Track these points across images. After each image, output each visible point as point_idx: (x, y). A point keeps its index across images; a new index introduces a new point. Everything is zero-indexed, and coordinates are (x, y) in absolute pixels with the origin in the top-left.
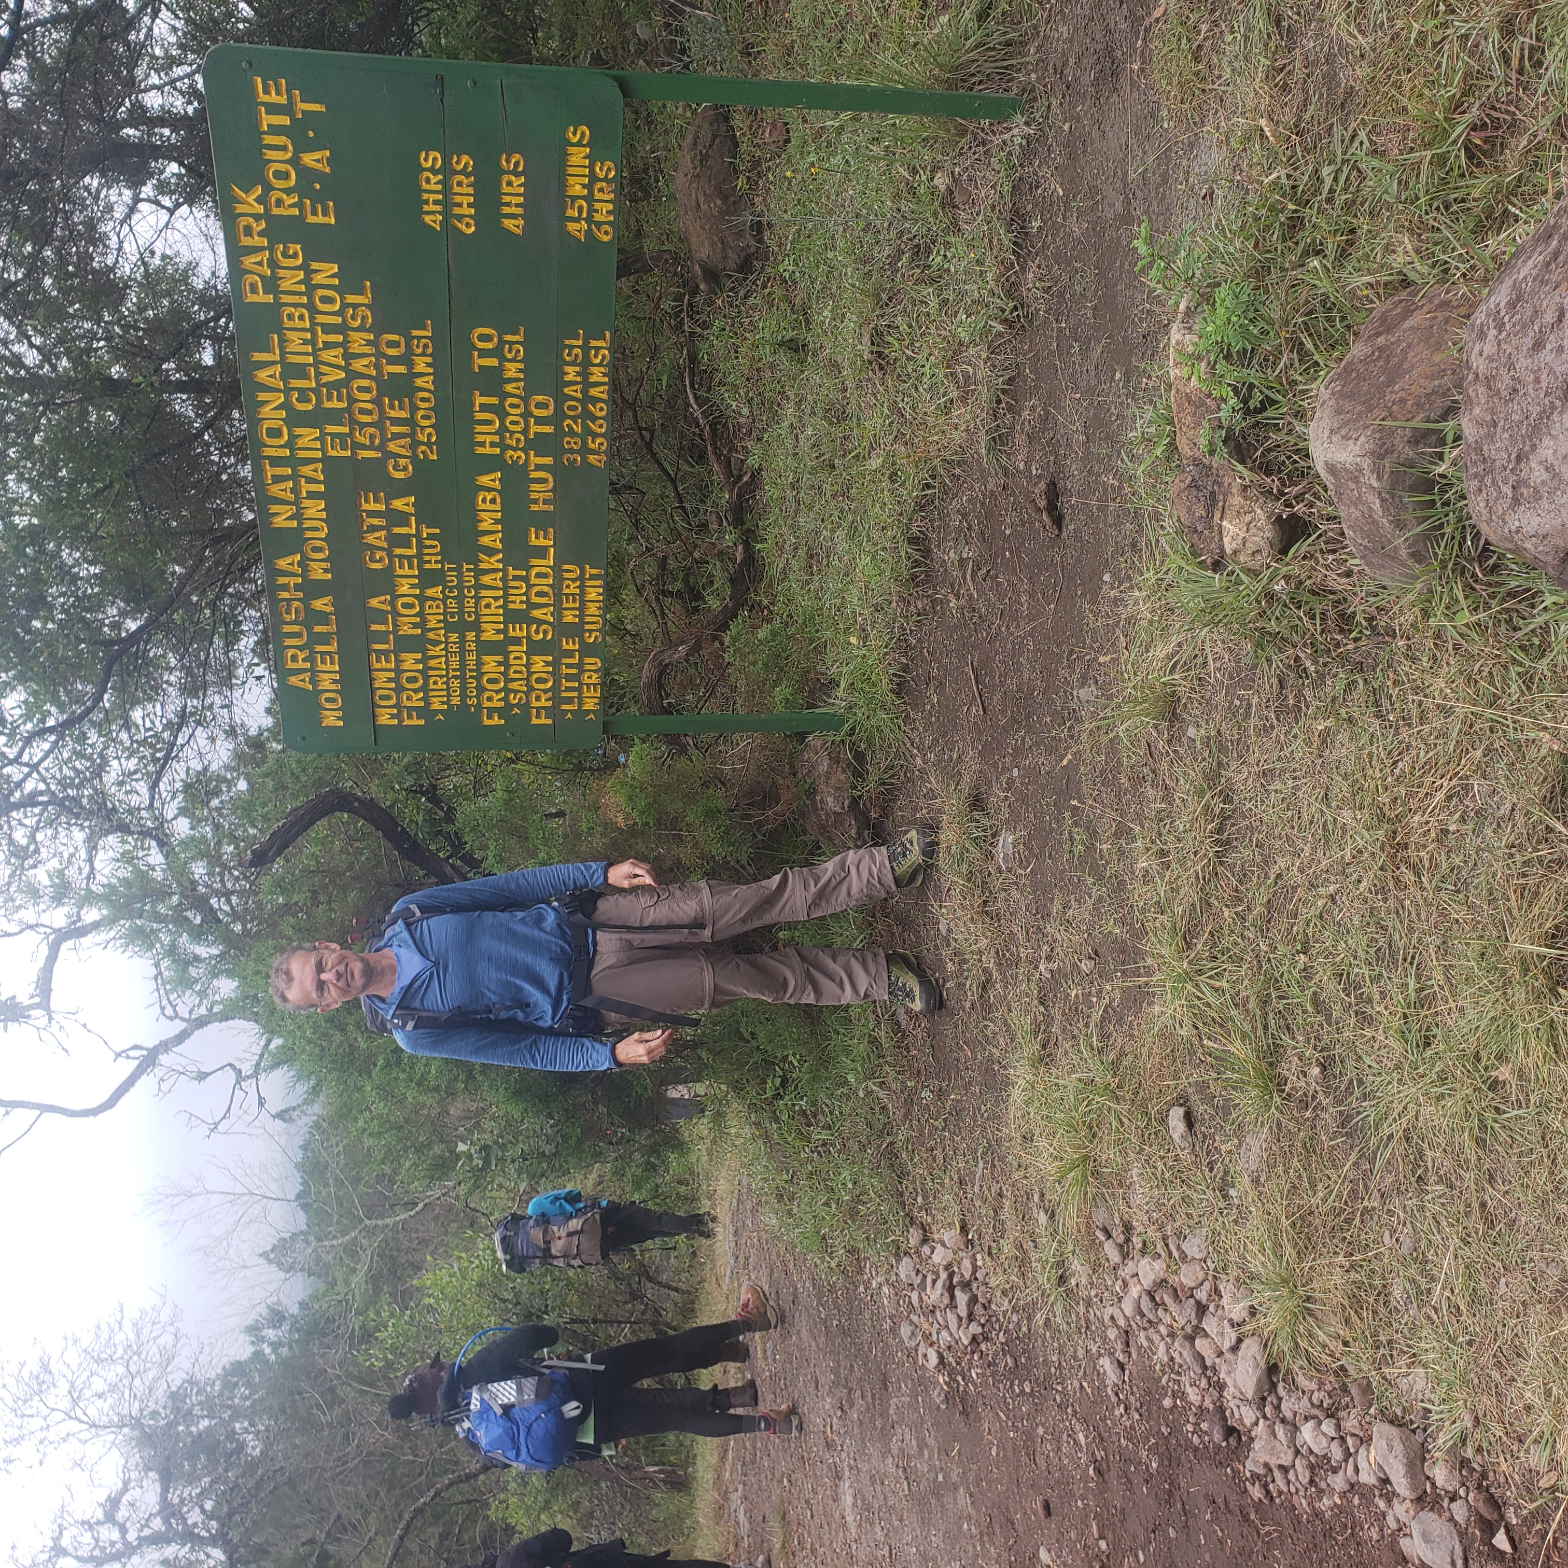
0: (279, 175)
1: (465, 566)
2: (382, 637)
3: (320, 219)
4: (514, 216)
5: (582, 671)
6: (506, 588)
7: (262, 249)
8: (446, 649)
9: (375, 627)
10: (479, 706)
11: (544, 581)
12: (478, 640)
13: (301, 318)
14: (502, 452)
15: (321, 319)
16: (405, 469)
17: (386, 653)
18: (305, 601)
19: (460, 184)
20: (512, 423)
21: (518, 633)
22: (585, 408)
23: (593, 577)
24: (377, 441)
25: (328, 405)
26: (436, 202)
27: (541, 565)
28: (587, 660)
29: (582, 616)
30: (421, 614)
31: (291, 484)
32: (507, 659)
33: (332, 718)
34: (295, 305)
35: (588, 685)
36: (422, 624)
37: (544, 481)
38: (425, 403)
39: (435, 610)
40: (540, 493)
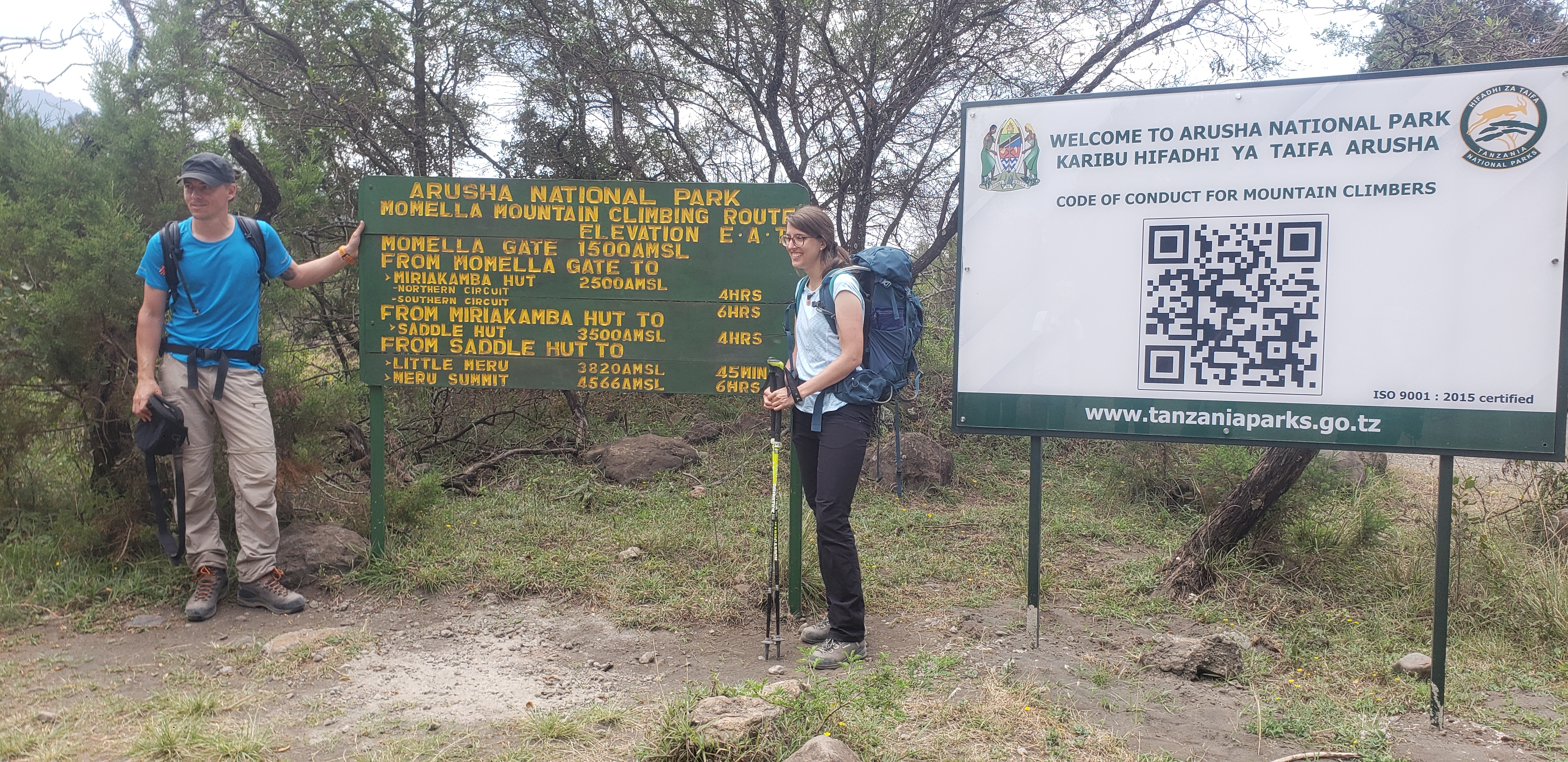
0: (746, 215)
1: (506, 301)
2: (452, 245)
3: (723, 235)
4: (728, 338)
5: (425, 372)
6: (490, 324)
7: (705, 202)
8: (443, 284)
9: (459, 242)
10: (396, 303)
11: (496, 348)
12: (449, 305)
13: (666, 219)
14: (586, 327)
15: (666, 230)
16: (573, 269)
17: (440, 246)
18: (478, 200)
19: (744, 310)
20: (605, 333)
21: (455, 331)
22: (616, 376)
23: (499, 380)
24: (591, 254)
25: (613, 228)
26: (734, 297)
27: (508, 348)
28: (435, 376)
29: (469, 372)
30: (469, 271)
31: (561, 201)
32: (435, 323)
33: (387, 208)
34: (673, 216)
35: (414, 376)
36: (461, 270)
37: (567, 350)
38: (618, 284)
39: (473, 280)
40: (560, 348)
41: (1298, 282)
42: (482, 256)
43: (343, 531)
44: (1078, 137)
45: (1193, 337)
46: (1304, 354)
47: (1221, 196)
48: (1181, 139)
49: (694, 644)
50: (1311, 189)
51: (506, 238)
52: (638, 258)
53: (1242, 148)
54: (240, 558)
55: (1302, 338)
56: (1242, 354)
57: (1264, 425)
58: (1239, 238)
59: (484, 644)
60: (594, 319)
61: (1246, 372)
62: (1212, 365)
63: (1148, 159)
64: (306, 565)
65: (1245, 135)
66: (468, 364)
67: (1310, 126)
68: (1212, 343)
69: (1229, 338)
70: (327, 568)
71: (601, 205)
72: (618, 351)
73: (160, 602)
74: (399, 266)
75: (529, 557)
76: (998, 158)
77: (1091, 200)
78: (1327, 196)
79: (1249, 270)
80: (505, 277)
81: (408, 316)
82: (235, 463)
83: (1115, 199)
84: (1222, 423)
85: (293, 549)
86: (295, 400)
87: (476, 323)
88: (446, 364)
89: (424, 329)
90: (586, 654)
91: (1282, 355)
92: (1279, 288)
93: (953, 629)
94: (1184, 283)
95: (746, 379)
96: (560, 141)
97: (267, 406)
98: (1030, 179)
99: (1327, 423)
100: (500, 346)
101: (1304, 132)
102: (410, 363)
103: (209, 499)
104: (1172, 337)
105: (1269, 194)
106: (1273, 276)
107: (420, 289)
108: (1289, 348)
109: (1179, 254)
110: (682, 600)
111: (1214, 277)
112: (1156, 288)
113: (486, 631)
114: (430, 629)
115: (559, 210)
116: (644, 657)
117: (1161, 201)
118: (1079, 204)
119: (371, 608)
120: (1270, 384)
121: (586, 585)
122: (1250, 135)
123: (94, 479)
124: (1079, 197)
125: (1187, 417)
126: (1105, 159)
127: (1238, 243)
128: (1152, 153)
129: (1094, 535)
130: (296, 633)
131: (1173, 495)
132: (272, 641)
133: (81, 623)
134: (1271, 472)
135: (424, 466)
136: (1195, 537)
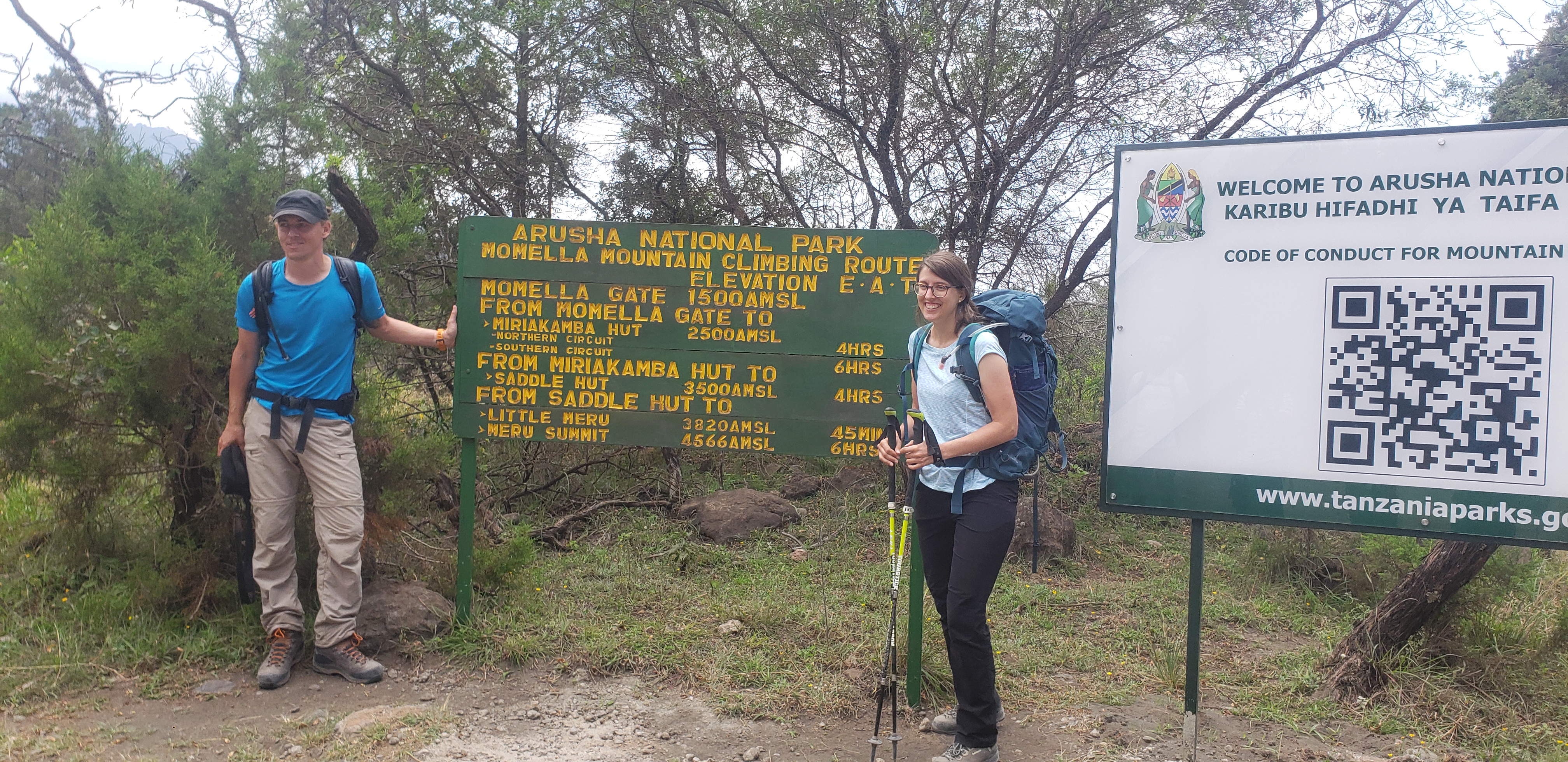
0: (868, 264)
1: (609, 351)
2: (555, 290)
3: (843, 284)
4: (846, 396)
5: (522, 425)
6: (592, 376)
7: (825, 249)
8: (544, 332)
9: (563, 288)
10: (494, 351)
11: (597, 401)
12: (550, 354)
13: (782, 267)
14: (693, 380)
15: (782, 278)
16: (682, 318)
17: (542, 292)
18: (584, 244)
19: (864, 366)
20: (713, 388)
21: (555, 382)
22: (723, 434)
23: (599, 435)
24: (701, 303)
25: (726, 276)
26: (853, 351)
27: (609, 401)
28: (531, 429)
29: (568, 426)
30: (573, 318)
31: (672, 247)
32: (535, 373)
33: (488, 250)
34: (790, 264)
35: (510, 429)
36: (564, 318)
37: (672, 405)
38: (729, 335)
39: (575, 328)
40: (664, 403)
41: (1514, 354)
42: (587, 303)
43: (427, 592)
44: (1250, 185)
45: (1385, 413)
46: (1522, 437)
47: (1419, 254)
48: (1372, 189)
49: (804, 740)
50: (1531, 247)
51: (614, 284)
52: (751, 308)
53: (1445, 200)
54: (319, 619)
55: (1520, 418)
56: (1444, 434)
57: (1471, 517)
58: (1441, 301)
59: (573, 730)
60: (702, 372)
61: (1449, 455)
62: (1407, 445)
63: (1332, 210)
64: (386, 629)
65: (1449, 185)
66: (567, 418)
67: (1530, 176)
68: (1407, 421)
69: (1429, 416)
70: (408, 633)
71: (714, 251)
72: (726, 407)
73: (232, 666)
74: (499, 312)
75: (622, 627)
76: (1156, 207)
77: (1264, 255)
78: (1551, 256)
79: (1454, 338)
80: (610, 326)
81: (506, 365)
82: (320, 517)
83: (1292, 255)
84: (1419, 513)
85: (374, 611)
86: (384, 451)
87: (577, 373)
88: (544, 417)
89: (523, 379)
90: (685, 746)
91: (1495, 437)
92: (1490, 360)
93: (1095, 732)
94: (1374, 351)
95: (864, 441)
96: (660, 183)
97: (355, 456)
98: (1196, 232)
99: (1551, 518)
100: (601, 398)
101: (1523, 182)
102: (506, 415)
103: (290, 555)
104: (1359, 412)
105: (1479, 252)
106: (1483, 347)
107: (520, 337)
108: (1503, 430)
109: (1368, 318)
110: (788, 685)
111: (1410, 345)
112: (1340, 356)
113: (575, 713)
114: (515, 708)
115: (669, 256)
116: (748, 753)
117: (1347, 259)
118: (1251, 260)
119: (453, 681)
120: (1479, 470)
121: (684, 664)
122: (1456, 185)
123: (173, 528)
124: (1251, 252)
125: (1376, 504)
126: (1282, 210)
127: (1440, 308)
128: (1337, 204)
129: (1236, 620)
130: (372, 710)
131: (1319, 575)
132: (346, 719)
133: (148, 688)
134: (1450, 561)
135: (513, 516)
136: (1360, 631)
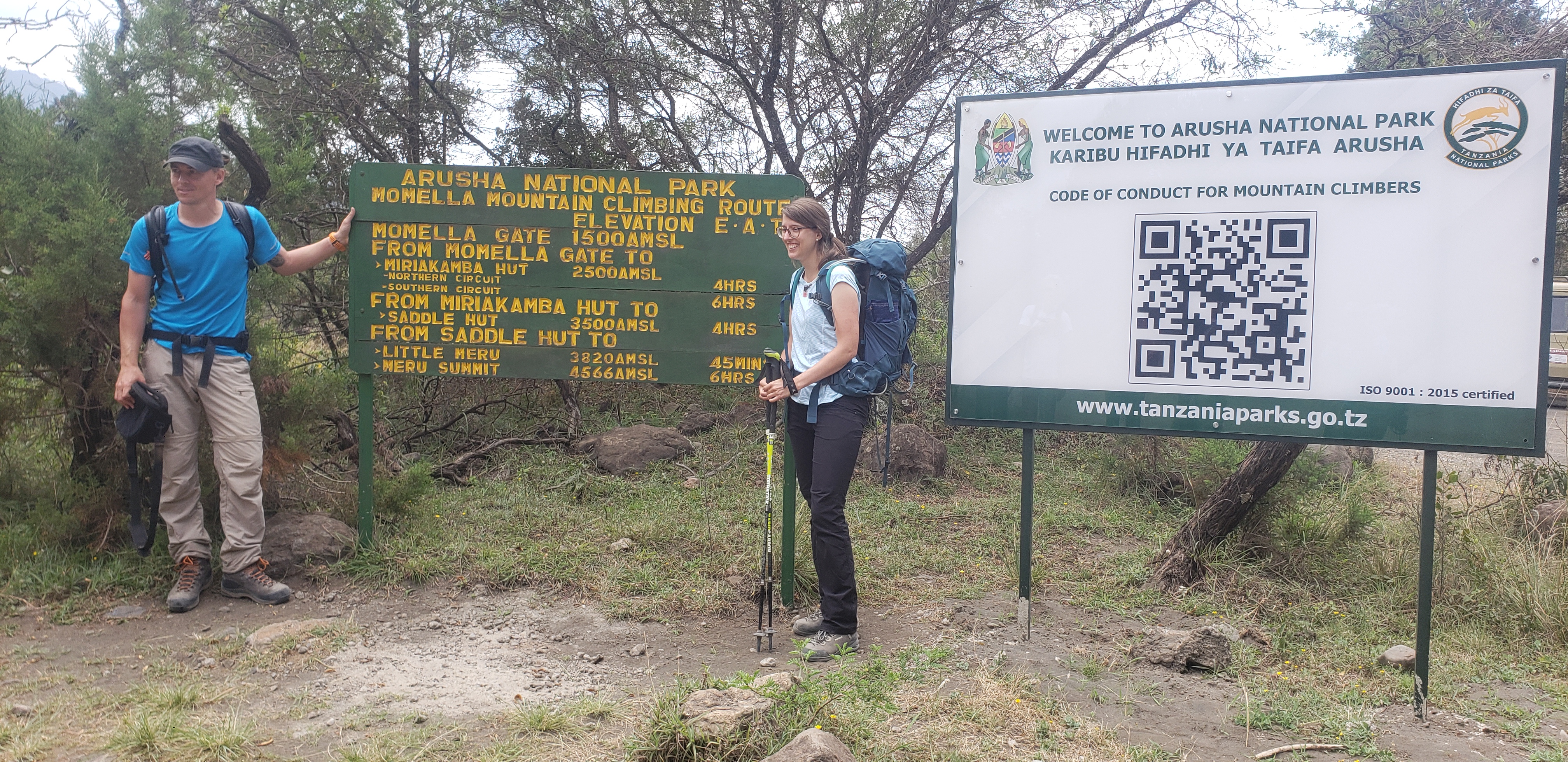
0: (741, 208)
1: (498, 289)
2: (444, 232)
3: (718, 225)
4: (722, 329)
5: (415, 360)
6: (481, 313)
7: (700, 193)
8: (434, 272)
9: (451, 230)
10: (387, 291)
11: (487, 337)
12: (440, 293)
13: (661, 209)
14: (579, 316)
15: (661, 219)
16: (567, 258)
17: (431, 234)
18: (470, 188)
19: (739, 301)
20: (598, 324)
21: (446, 319)
22: (609, 365)
23: (490, 369)
24: (584, 243)
25: (607, 217)
26: (729, 287)
27: (499, 336)
28: (425, 365)
29: (460, 361)
30: (461, 259)
31: (555, 190)
32: (426, 311)
33: (378, 195)
34: (668, 206)
35: (404, 364)
36: (453, 258)
37: (560, 340)
38: (611, 273)
39: (464, 268)
40: (552, 338)
41: (1287, 278)
42: (475, 244)
43: (330, 520)
44: (1071, 132)
45: (1184, 331)
46: (1293, 349)
47: (1211, 192)
48: (1173, 135)
49: (686, 637)
50: (1299, 186)
51: (499, 226)
52: (633, 248)
53: (1232, 145)
54: (224, 548)
55: (1291, 333)
56: (1232, 349)
57: (1253, 419)
58: (1229, 233)
59: (472, 636)
60: (588, 308)
61: (1235, 366)
62: (1202, 359)
63: (1140, 155)
64: (292, 555)
65: (1236, 132)
66: (458, 353)
67: (1299, 124)
68: (1202, 338)
69: (1219, 333)
70: (313, 558)
71: (595, 194)
72: (611, 341)
73: (141, 593)
74: (390, 254)
75: (519, 548)
76: (992, 152)
77: (1083, 195)
78: (1315, 194)
79: (1239, 266)
80: (498, 266)
81: (399, 304)
82: (220, 452)
83: (1107, 194)
84: (1211, 417)
85: (279, 539)
86: (282, 388)
87: (467, 311)
88: (437, 353)
89: (415, 316)
90: (576, 646)
91: (1271, 350)
92: (1268, 284)
93: (945, 621)
94: (1175, 278)
95: (740, 370)
96: (555, 129)
97: (253, 394)
98: (1024, 173)
99: (1314, 418)
100: (491, 335)
101: (1293, 130)
102: (400, 352)
103: (194, 488)
104: (1163, 332)
105: (1259, 190)
106: (1262, 272)
107: (411, 277)
108: (1278, 343)
109: (1170, 250)
110: (674, 591)
111: (1204, 272)
112: (1147, 283)
113: (474, 623)
114: (417, 620)
115: (553, 198)
116: (635, 649)
117: (1152, 197)
118: (1072, 199)
119: (358, 599)
120: (1259, 378)
121: (577, 577)
122: (1241, 132)
123: (73, 468)
124: (1072, 192)
125: (1177, 411)
126: (1098, 155)
127: (1229, 239)
128: (1144, 149)
129: (1085, 527)
130: (281, 624)
131: (1163, 488)
132: (256, 633)
133: (58, 614)
134: (1260, 466)
135: (414, 455)
136: (1185, 530)
